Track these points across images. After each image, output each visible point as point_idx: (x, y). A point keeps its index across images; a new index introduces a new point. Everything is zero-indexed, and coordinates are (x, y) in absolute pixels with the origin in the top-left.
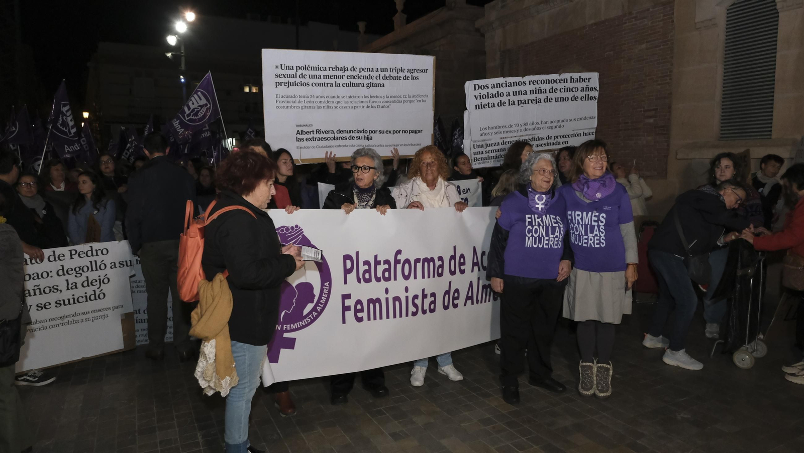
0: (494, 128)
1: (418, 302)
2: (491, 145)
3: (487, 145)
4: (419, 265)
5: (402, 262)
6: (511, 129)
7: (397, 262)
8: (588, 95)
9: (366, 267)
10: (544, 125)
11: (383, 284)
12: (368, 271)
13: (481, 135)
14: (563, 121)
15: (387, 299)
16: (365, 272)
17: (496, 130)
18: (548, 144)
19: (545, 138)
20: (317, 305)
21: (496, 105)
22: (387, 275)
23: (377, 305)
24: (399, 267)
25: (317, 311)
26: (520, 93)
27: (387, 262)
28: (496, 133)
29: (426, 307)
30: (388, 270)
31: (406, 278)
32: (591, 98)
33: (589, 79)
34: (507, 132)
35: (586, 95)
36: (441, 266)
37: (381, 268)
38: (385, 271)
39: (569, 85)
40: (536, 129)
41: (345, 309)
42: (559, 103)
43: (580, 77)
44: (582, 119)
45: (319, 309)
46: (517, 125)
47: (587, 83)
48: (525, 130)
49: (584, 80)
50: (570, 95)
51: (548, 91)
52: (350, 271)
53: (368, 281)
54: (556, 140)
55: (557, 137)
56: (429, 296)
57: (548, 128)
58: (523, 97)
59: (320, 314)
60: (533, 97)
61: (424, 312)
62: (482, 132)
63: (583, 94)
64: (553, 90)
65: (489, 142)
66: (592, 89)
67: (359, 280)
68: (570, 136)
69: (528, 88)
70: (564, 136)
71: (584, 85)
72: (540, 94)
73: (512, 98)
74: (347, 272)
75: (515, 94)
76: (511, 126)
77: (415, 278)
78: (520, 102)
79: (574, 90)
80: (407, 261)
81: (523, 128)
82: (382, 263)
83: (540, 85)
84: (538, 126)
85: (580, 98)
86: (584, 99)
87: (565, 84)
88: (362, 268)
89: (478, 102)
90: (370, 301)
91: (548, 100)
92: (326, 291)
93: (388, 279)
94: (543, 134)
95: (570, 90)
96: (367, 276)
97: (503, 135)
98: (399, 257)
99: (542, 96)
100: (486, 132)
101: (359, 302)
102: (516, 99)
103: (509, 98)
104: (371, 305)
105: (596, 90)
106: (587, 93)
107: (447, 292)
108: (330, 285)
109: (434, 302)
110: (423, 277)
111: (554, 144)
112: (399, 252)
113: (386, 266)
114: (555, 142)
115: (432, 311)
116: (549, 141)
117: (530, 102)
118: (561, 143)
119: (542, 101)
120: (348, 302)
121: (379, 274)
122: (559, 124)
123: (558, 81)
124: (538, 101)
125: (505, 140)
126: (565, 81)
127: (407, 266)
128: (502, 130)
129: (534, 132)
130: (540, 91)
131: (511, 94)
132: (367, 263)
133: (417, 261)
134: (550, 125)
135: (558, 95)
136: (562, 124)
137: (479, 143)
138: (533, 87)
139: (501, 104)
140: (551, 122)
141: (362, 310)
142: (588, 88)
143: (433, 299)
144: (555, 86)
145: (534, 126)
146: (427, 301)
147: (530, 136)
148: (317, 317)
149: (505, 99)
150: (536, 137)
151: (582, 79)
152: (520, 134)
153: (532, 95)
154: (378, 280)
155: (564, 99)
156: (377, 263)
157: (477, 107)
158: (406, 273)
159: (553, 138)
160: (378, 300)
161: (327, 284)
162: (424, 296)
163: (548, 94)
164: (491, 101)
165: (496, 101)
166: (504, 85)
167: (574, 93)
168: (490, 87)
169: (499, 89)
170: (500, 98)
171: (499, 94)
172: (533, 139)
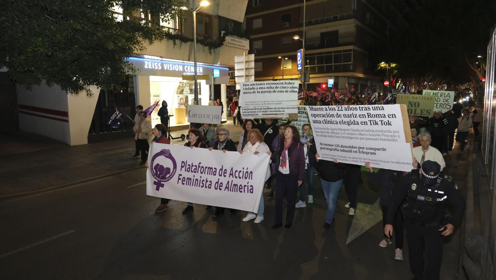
0: (251, 102)
1: (204, 182)
2: (250, 109)
3: (248, 109)
4: (207, 169)
5: (201, 167)
6: (258, 103)
7: (199, 167)
9: (189, 167)
10: (272, 103)
11: (193, 174)
12: (189, 168)
13: (245, 105)
14: (281, 101)
15: (194, 179)
16: (188, 168)
17: (252, 103)
20: (170, 175)
21: (252, 93)
22: (195, 170)
23: (190, 180)
24: (200, 168)
25: (170, 177)
26: (262, 88)
27: (196, 166)
28: (252, 104)
29: (207, 185)
30: (196, 169)
31: (202, 173)
32: (295, 92)
33: (295, 83)
34: (257, 104)
36: (216, 172)
37: (194, 168)
38: (195, 169)
39: (284, 85)
40: (269, 104)
41: (179, 179)
42: (279, 93)
43: (289, 82)
44: (291, 101)
45: (171, 177)
46: (261, 102)
47: (293, 85)
48: (265, 104)
49: (291, 84)
50: (285, 90)
51: (274, 88)
52: (183, 167)
53: (189, 171)
56: (209, 181)
58: (263, 90)
59: (171, 178)
60: (268, 90)
61: (206, 187)
62: (246, 103)
63: (291, 90)
64: (277, 87)
65: (248, 108)
66: (295, 88)
67: (186, 171)
68: (285, 108)
69: (266, 86)
71: (291, 86)
72: (271, 89)
73: (259, 90)
74: (182, 167)
75: (260, 88)
76: (258, 102)
77: (205, 174)
78: (262, 92)
79: (286, 88)
80: (203, 167)
81: (264, 103)
82: (194, 166)
83: (271, 85)
84: (270, 103)
85: (289, 91)
86: (291, 92)
87: (282, 85)
88: (188, 167)
89: (245, 91)
90: (188, 178)
91: (274, 92)
92: (174, 172)
93: (195, 172)
94: (272, 106)
95: (285, 88)
96: (189, 170)
97: (255, 106)
98: (200, 165)
99: (272, 90)
100: (247, 103)
101: (184, 178)
102: (260, 90)
103: (257, 90)
104: (188, 180)
105: (297, 88)
106: (293, 89)
107: (217, 183)
108: (176, 170)
109: (211, 185)
110: (208, 174)
112: (200, 163)
113: (195, 167)
115: (210, 188)
117: (266, 92)
119: (272, 92)
120: (180, 177)
121: (193, 170)
123: (279, 84)
124: (270, 92)
125: (256, 108)
126: (282, 84)
127: (202, 169)
128: (254, 103)
129: (268, 105)
130: (271, 88)
131: (259, 88)
132: (189, 165)
133: (206, 167)
134: (275, 102)
135: (279, 89)
137: (245, 108)
138: (268, 86)
139: (254, 92)
141: (184, 181)
142: (293, 87)
143: (210, 183)
144: (278, 86)
145: (268, 103)
146: (208, 183)
148: (170, 179)
149: (256, 90)
152: (262, 105)
153: (267, 89)
154: (192, 172)
155: (281, 92)
156: (193, 166)
157: (244, 93)
158: (202, 171)
160: (190, 179)
161: (175, 169)
162: (207, 181)
163: (274, 89)
164: (250, 91)
165: (252, 91)
166: (256, 85)
167: (287, 89)
168: (250, 85)
169: (253, 86)
170: (254, 90)
171: (253, 88)
172: (268, 108)
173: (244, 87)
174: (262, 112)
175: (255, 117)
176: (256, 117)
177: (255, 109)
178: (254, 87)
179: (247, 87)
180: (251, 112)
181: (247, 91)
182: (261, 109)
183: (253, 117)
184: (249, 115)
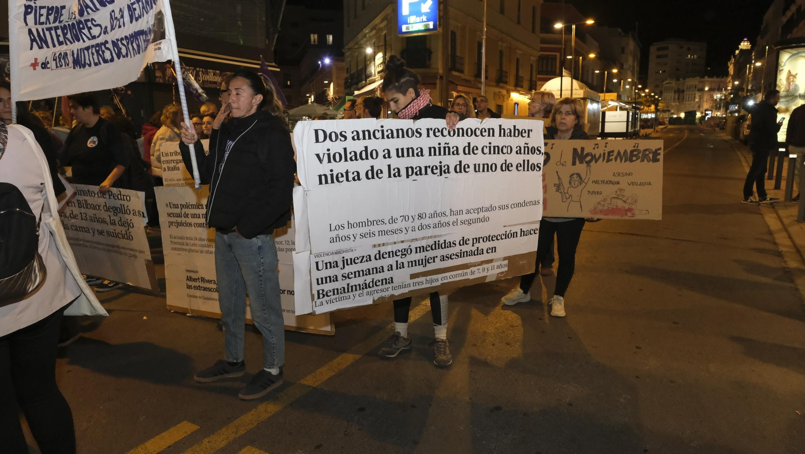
0: (359, 225)
2: (353, 261)
3: (346, 262)
6: (395, 226)
8: (528, 161)
10: (454, 218)
13: (332, 241)
14: (487, 210)
17: (365, 230)
18: (462, 255)
19: (457, 243)
21: (363, 176)
26: (410, 152)
28: (363, 236)
32: (534, 167)
33: (529, 130)
34: (386, 233)
35: (524, 161)
39: (498, 141)
40: (440, 225)
42: (481, 174)
43: (515, 126)
44: (519, 205)
46: (405, 218)
47: (526, 140)
48: (421, 227)
49: (521, 133)
50: (498, 159)
51: (461, 151)
54: (477, 245)
55: (478, 240)
57: (463, 223)
58: (415, 162)
60: (434, 161)
62: (334, 234)
63: (520, 159)
64: (470, 150)
65: (348, 256)
66: (533, 151)
68: (499, 238)
69: (425, 142)
70: (489, 238)
71: (519, 141)
72: (447, 156)
73: (395, 162)
75: (400, 153)
76: (393, 220)
78: (411, 171)
79: (505, 150)
81: (417, 223)
83: (448, 139)
84: (444, 219)
85: (514, 166)
86: (522, 168)
87: (491, 139)
89: (325, 168)
91: (461, 168)
94: (454, 234)
95: (498, 150)
97: (378, 240)
99: (451, 161)
100: (342, 233)
102: (402, 163)
103: (388, 161)
105: (540, 151)
106: (526, 157)
111: (472, 254)
114: (474, 249)
116: (465, 248)
117: (429, 170)
118: (485, 251)
119: (452, 169)
122: (481, 215)
123: (478, 133)
124: (443, 170)
125: (383, 250)
126: (491, 132)
128: (375, 229)
129: (437, 231)
130: (447, 150)
131: (393, 153)
134: (465, 217)
135: (480, 159)
136: (487, 214)
137: (327, 259)
138: (433, 141)
139: (373, 174)
140: (468, 212)
142: (528, 147)
144: (475, 141)
145: (436, 220)
147: (430, 240)
149: (380, 163)
150: (442, 241)
151: (518, 130)
152: (412, 235)
153: (433, 157)
155: (489, 168)
157: (323, 179)
159: (471, 242)
163: (461, 157)
164: (352, 166)
165: (362, 166)
166: (378, 135)
167: (506, 157)
168: (349, 136)
169: (367, 142)
170: (370, 162)
171: (367, 154)
172: (437, 246)
173: (321, 148)
174: (412, 263)
175: (377, 296)
176: (383, 294)
177: (380, 256)
178: (372, 144)
179: (337, 147)
180: (357, 274)
181: (340, 167)
182: (404, 253)
183: (368, 294)
184: (351, 288)
